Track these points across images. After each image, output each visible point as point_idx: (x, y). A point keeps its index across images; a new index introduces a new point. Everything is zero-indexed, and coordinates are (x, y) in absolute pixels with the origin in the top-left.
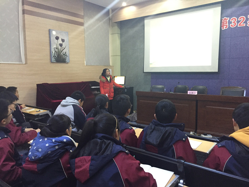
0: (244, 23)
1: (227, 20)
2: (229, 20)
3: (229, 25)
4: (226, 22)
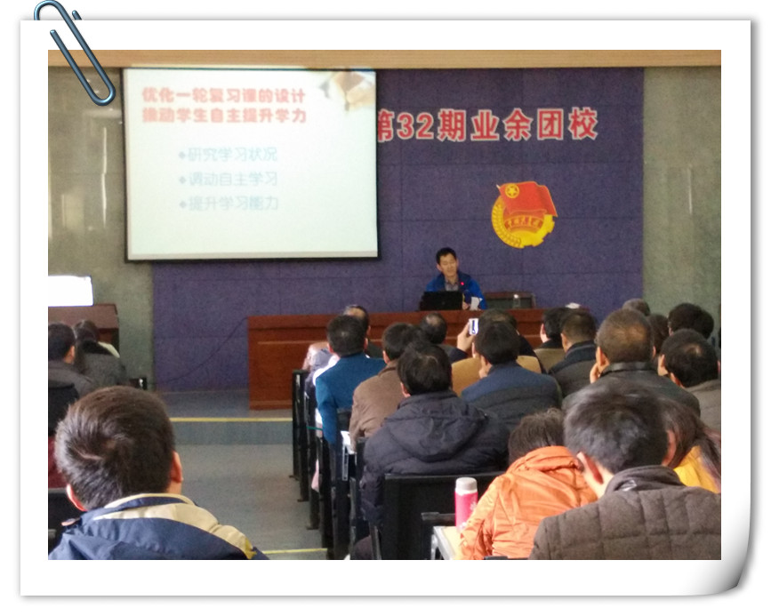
0: (431, 130)
1: (390, 119)
2: (393, 117)
3: (395, 132)
4: (388, 122)
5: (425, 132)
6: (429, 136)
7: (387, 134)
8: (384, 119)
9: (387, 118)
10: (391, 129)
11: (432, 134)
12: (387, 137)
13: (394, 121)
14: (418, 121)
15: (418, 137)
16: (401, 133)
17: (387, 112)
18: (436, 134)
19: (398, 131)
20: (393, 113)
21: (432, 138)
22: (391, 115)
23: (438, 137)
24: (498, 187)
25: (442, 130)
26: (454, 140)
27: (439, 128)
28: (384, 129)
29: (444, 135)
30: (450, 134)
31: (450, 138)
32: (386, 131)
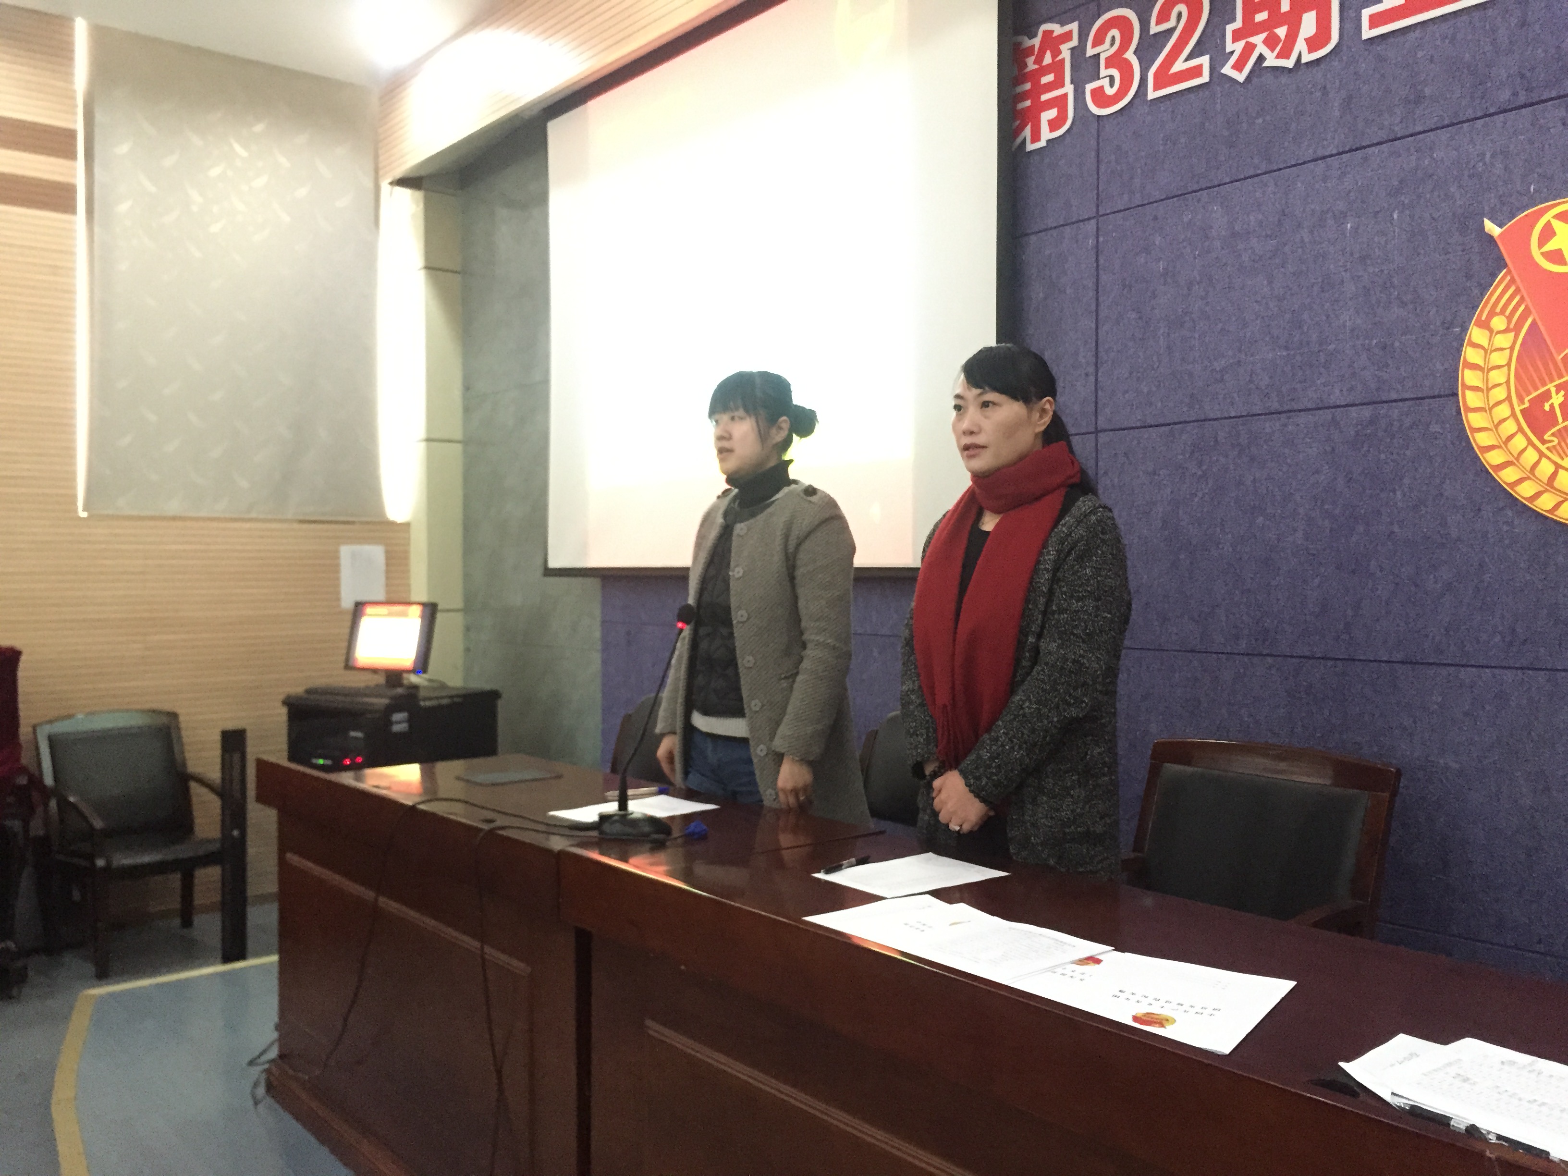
0: (1198, 51)
1: (1065, 51)
2: (1075, 41)
3: (1079, 95)
4: (1057, 67)
5: (1180, 65)
6: (1196, 71)
7: (1052, 113)
8: (1048, 59)
9: (1056, 52)
10: (1068, 89)
11: (1204, 61)
12: (1054, 125)
13: (1078, 52)
14: (1154, 29)
15: (1152, 95)
16: (1099, 97)
17: (1057, 29)
18: (1219, 57)
19: (1089, 87)
20: (1074, 27)
21: (1205, 78)
22: (1067, 36)
23: (1227, 70)
24: (1491, 228)
25: (1237, 36)
26: (1289, 63)
27: (1230, 29)
28: (1044, 97)
29: (1250, 48)
30: (1271, 42)
31: (1271, 60)
32: (1049, 104)
